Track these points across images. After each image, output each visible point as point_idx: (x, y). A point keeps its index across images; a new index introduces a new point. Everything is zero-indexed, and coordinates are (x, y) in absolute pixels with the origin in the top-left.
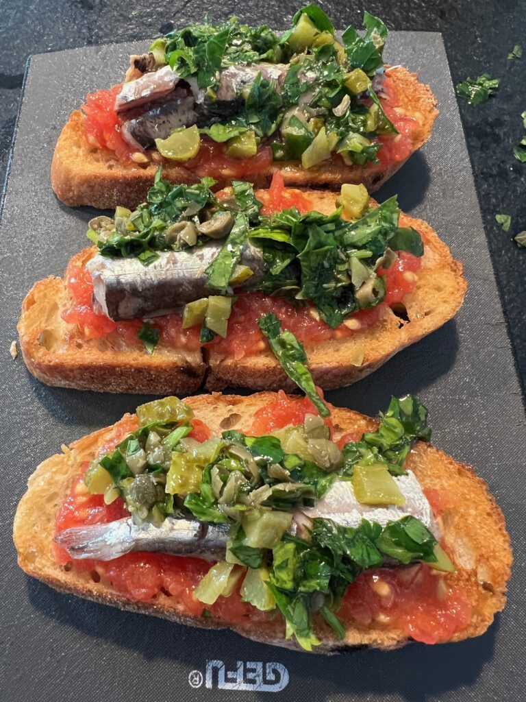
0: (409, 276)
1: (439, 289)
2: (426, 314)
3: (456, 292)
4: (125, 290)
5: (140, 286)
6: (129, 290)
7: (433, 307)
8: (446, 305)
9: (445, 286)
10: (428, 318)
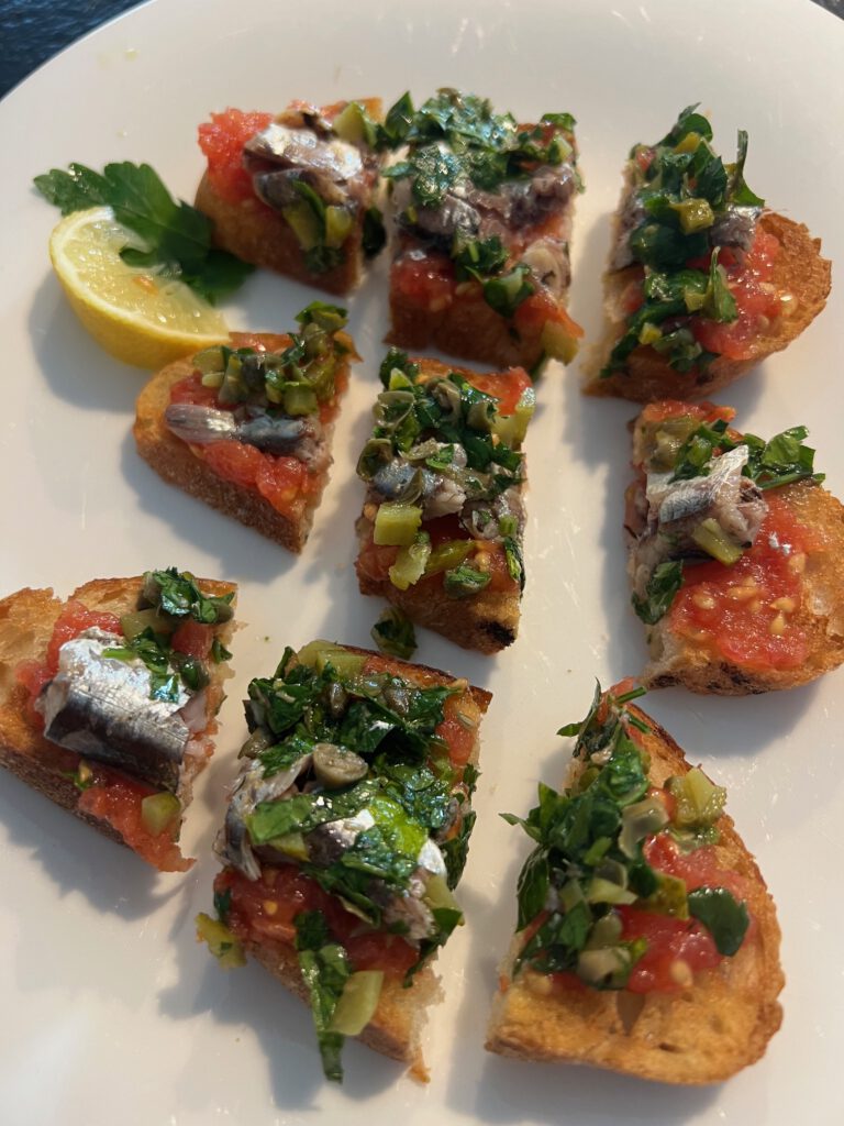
0: (681, 970)
1: (718, 1026)
2: (664, 1047)
3: (735, 1053)
4: (89, 722)
5: (112, 728)
6: (93, 724)
7: (682, 1045)
8: (703, 1059)
9: (729, 1031)
10: (661, 1055)
